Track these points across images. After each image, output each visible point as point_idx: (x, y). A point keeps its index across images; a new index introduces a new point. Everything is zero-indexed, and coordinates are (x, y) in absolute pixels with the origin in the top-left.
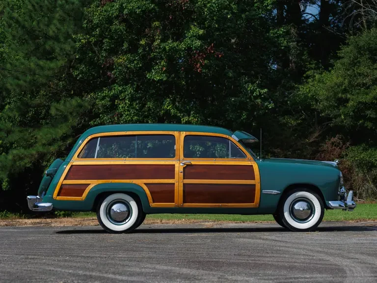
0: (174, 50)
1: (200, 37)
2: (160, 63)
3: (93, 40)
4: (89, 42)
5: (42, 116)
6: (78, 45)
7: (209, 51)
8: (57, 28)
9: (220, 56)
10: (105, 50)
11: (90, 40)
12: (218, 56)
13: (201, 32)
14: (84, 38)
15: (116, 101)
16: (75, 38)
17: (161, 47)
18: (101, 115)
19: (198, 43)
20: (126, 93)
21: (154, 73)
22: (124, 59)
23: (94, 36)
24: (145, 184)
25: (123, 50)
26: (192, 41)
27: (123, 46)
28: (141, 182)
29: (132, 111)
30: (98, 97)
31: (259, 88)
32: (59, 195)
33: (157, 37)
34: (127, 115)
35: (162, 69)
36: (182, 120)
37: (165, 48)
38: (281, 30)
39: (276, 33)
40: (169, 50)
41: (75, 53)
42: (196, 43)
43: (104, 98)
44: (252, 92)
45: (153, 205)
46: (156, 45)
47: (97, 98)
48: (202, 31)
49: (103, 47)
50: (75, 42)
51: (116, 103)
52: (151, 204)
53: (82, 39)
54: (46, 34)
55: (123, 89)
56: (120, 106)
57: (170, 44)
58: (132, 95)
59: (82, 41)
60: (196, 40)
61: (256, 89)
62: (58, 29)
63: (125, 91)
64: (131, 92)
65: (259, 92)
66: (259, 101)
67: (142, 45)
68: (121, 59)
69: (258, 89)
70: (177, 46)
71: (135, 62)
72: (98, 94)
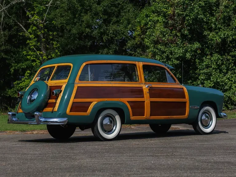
24: (128, 102)
28: (125, 100)
32: (71, 111)
45: (133, 118)
52: (131, 117)
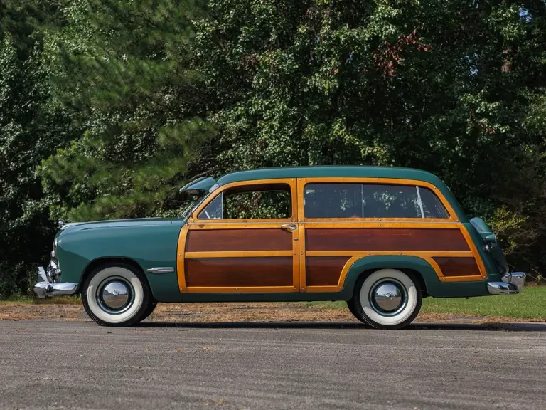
0: (352, 41)
1: (393, 21)
2: (330, 62)
3: (223, 27)
4: (218, 31)
5: (138, 146)
6: (200, 35)
7: (410, 42)
8: (168, 10)
9: (426, 49)
10: (242, 43)
11: (220, 27)
12: (422, 49)
13: (395, 12)
14: (211, 25)
15: (259, 122)
16: (196, 24)
17: (333, 36)
18: (234, 145)
19: (391, 29)
20: (276, 109)
21: (318, 79)
22: (272, 56)
23: (225, 21)
25: (269, 42)
26: (382, 27)
27: (270, 37)
29: (283, 138)
30: (230, 116)
31: (485, 101)
33: (325, 21)
34: (276, 144)
35: (333, 70)
36: (362, 151)
37: (338, 39)
38: (510, 12)
39: (501, 16)
40: (346, 41)
41: (195, 48)
42: (387, 29)
43: (238, 118)
44: (474, 107)
46: (324, 34)
47: (228, 119)
48: (396, 10)
49: (239, 39)
50: (196, 31)
51: (258, 126)
53: (207, 26)
54: (148, 21)
55: (271, 103)
56: (264, 131)
57: (345, 32)
58: (285, 113)
59: (208, 29)
60: (387, 24)
61: (481, 102)
62: (171, 12)
63: (274, 107)
64: (283, 107)
65: (486, 107)
66: (484, 121)
67: (301, 33)
68: (268, 56)
69: (483, 103)
70: (358, 35)
71: (289, 62)
72: (230, 111)
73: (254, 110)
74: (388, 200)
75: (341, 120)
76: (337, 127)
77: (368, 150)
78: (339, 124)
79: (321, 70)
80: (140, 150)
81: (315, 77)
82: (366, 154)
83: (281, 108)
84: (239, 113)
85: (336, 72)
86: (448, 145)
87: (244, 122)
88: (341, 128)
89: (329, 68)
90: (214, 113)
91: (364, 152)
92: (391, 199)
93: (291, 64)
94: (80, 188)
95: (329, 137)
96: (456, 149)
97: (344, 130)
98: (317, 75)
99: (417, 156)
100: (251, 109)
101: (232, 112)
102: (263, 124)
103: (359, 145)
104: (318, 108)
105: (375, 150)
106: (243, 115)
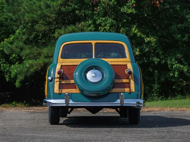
2: (131, 1)
15: (100, 27)
21: (126, 9)
35: (133, 5)
36: (145, 39)
43: (90, 25)
47: (85, 26)
51: (99, 29)
58: (112, 23)
64: (111, 21)
72: (86, 23)
73: (99, 22)
74: (156, 61)
75: (135, 26)
76: (134, 29)
77: (148, 39)
78: (134, 28)
79: (127, 5)
80: (41, 39)
81: (124, 7)
82: (147, 41)
83: (110, 21)
84: (90, 23)
85: (134, 5)
86: (182, 37)
87: (92, 27)
88: (136, 30)
89: (131, 4)
90: (79, 23)
91: (146, 40)
92: (158, 60)
93: (113, 2)
94: (15, 56)
95: (131, 34)
96: (185, 38)
97: (137, 30)
98: (125, 7)
99: (168, 41)
100: (97, 22)
101: (87, 23)
102: (102, 28)
103: (144, 37)
104: (126, 21)
105: (151, 39)
106: (92, 24)
